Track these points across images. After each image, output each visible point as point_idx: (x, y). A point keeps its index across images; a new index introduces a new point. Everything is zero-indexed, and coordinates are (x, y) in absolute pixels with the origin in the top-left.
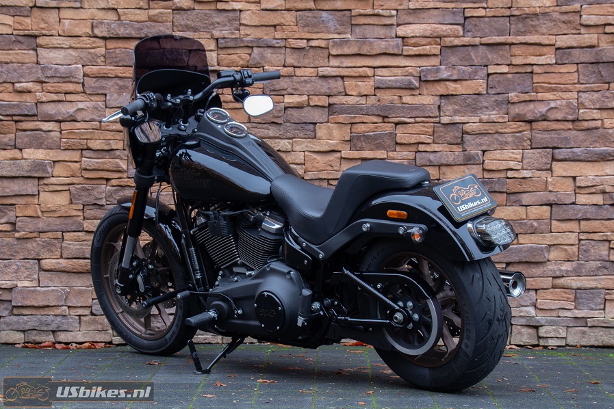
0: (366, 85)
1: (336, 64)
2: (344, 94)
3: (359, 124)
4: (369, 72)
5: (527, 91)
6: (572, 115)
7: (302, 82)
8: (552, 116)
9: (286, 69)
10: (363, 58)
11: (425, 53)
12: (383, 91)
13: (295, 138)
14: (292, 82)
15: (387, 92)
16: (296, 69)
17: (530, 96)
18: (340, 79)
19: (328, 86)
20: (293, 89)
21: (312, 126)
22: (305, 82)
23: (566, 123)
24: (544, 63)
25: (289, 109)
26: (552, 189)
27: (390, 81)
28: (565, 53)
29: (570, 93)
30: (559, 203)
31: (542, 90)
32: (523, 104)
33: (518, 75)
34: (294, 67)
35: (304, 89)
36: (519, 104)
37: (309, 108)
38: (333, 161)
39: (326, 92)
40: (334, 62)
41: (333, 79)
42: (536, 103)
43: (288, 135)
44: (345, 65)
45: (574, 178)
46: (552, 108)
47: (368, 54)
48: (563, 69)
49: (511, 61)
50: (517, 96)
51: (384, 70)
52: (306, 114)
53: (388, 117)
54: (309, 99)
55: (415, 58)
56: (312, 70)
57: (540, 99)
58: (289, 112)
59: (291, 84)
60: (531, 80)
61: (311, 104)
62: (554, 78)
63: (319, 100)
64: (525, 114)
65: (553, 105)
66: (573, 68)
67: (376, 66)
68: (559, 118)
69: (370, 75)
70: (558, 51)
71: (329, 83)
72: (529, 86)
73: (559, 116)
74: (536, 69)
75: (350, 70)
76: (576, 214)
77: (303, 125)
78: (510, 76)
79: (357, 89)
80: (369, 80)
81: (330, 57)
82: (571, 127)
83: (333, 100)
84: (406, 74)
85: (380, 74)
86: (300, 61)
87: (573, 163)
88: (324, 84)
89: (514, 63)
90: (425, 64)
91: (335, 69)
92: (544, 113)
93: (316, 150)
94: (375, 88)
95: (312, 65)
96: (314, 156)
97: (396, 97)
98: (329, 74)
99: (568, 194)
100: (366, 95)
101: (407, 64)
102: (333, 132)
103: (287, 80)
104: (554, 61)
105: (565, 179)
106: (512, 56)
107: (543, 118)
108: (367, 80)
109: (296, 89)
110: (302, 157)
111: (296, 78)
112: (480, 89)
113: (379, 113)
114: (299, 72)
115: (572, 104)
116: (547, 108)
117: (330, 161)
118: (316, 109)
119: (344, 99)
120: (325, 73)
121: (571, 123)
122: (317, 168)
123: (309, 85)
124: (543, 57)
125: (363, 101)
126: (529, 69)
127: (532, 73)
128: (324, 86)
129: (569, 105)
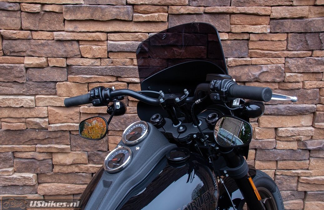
0: (99, 50)
1: (71, 29)
2: (80, 56)
3: (95, 84)
4: (102, 37)
5: (243, 56)
6: (279, 78)
7: (39, 45)
8: (263, 79)
9: (22, 32)
10: (96, 23)
11: (154, 20)
12: (116, 54)
13: (38, 94)
14: (30, 45)
15: (120, 55)
16: (34, 33)
17: (246, 61)
18: (75, 43)
19: (64, 49)
20: (31, 51)
21: (53, 84)
22: (42, 44)
23: (274, 84)
24: (260, 32)
25: (31, 69)
26: (258, 138)
27: (121, 45)
28: (278, 23)
29: (279, 59)
30: (262, 148)
31: (256, 56)
32: (239, 67)
33: (236, 41)
34: (31, 30)
35: (42, 52)
36: (236, 67)
37: (48, 68)
38: (73, 115)
39: (63, 55)
40: (69, 27)
41: (69, 43)
42: (251, 67)
43: (31, 92)
44: (79, 30)
45: (276, 129)
46: (264, 72)
47: (101, 20)
48: (276, 38)
49: (231, 30)
50: (235, 61)
51: (116, 35)
52: (47, 74)
53: (120, 77)
54: (47, 61)
55: (145, 24)
56: (49, 33)
57: (254, 63)
58: (30, 71)
59: (29, 46)
60: (246, 46)
61: (51, 65)
62: (267, 45)
63: (57, 62)
64: (240, 77)
65: (264, 69)
66: (283, 37)
67: (108, 31)
68: (269, 81)
69: (103, 40)
70: (272, 21)
71: (65, 46)
72: (245, 52)
73: (269, 78)
74: (252, 37)
75: (84, 34)
76: (276, 157)
77: (44, 84)
78: (229, 42)
79: (91, 52)
80: (102, 44)
81: (66, 22)
82: (277, 87)
83: (70, 62)
84: (136, 39)
85: (112, 39)
86: (36, 25)
87: (276, 117)
88: (61, 47)
89: (233, 31)
90: (153, 30)
91: (70, 33)
92: (257, 76)
93: (58, 105)
94: (108, 52)
95: (49, 29)
96: (57, 110)
97: (128, 60)
98: (64, 39)
99: (270, 142)
100: (100, 58)
101: (137, 30)
102: (72, 90)
103: (25, 42)
104: (269, 31)
105: (269, 130)
106: (231, 24)
107: (256, 80)
108: (100, 44)
109: (34, 52)
110: (45, 112)
111: (34, 41)
112: (202, 55)
113: (112, 74)
114: (36, 35)
115: (281, 68)
116: (259, 72)
117: (71, 115)
118: (55, 70)
119: (80, 61)
120: (61, 38)
121: (277, 84)
122: (60, 120)
123: (46, 48)
124: (259, 26)
125: (97, 63)
126: (246, 37)
127: (248, 40)
128: (61, 49)
129: (278, 69)
